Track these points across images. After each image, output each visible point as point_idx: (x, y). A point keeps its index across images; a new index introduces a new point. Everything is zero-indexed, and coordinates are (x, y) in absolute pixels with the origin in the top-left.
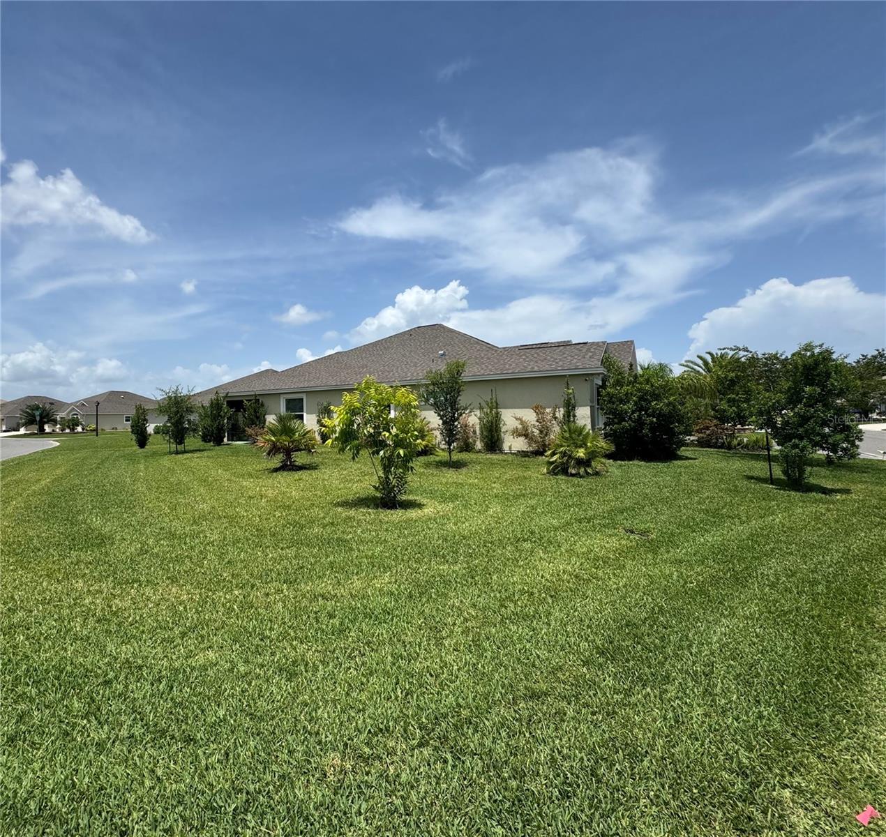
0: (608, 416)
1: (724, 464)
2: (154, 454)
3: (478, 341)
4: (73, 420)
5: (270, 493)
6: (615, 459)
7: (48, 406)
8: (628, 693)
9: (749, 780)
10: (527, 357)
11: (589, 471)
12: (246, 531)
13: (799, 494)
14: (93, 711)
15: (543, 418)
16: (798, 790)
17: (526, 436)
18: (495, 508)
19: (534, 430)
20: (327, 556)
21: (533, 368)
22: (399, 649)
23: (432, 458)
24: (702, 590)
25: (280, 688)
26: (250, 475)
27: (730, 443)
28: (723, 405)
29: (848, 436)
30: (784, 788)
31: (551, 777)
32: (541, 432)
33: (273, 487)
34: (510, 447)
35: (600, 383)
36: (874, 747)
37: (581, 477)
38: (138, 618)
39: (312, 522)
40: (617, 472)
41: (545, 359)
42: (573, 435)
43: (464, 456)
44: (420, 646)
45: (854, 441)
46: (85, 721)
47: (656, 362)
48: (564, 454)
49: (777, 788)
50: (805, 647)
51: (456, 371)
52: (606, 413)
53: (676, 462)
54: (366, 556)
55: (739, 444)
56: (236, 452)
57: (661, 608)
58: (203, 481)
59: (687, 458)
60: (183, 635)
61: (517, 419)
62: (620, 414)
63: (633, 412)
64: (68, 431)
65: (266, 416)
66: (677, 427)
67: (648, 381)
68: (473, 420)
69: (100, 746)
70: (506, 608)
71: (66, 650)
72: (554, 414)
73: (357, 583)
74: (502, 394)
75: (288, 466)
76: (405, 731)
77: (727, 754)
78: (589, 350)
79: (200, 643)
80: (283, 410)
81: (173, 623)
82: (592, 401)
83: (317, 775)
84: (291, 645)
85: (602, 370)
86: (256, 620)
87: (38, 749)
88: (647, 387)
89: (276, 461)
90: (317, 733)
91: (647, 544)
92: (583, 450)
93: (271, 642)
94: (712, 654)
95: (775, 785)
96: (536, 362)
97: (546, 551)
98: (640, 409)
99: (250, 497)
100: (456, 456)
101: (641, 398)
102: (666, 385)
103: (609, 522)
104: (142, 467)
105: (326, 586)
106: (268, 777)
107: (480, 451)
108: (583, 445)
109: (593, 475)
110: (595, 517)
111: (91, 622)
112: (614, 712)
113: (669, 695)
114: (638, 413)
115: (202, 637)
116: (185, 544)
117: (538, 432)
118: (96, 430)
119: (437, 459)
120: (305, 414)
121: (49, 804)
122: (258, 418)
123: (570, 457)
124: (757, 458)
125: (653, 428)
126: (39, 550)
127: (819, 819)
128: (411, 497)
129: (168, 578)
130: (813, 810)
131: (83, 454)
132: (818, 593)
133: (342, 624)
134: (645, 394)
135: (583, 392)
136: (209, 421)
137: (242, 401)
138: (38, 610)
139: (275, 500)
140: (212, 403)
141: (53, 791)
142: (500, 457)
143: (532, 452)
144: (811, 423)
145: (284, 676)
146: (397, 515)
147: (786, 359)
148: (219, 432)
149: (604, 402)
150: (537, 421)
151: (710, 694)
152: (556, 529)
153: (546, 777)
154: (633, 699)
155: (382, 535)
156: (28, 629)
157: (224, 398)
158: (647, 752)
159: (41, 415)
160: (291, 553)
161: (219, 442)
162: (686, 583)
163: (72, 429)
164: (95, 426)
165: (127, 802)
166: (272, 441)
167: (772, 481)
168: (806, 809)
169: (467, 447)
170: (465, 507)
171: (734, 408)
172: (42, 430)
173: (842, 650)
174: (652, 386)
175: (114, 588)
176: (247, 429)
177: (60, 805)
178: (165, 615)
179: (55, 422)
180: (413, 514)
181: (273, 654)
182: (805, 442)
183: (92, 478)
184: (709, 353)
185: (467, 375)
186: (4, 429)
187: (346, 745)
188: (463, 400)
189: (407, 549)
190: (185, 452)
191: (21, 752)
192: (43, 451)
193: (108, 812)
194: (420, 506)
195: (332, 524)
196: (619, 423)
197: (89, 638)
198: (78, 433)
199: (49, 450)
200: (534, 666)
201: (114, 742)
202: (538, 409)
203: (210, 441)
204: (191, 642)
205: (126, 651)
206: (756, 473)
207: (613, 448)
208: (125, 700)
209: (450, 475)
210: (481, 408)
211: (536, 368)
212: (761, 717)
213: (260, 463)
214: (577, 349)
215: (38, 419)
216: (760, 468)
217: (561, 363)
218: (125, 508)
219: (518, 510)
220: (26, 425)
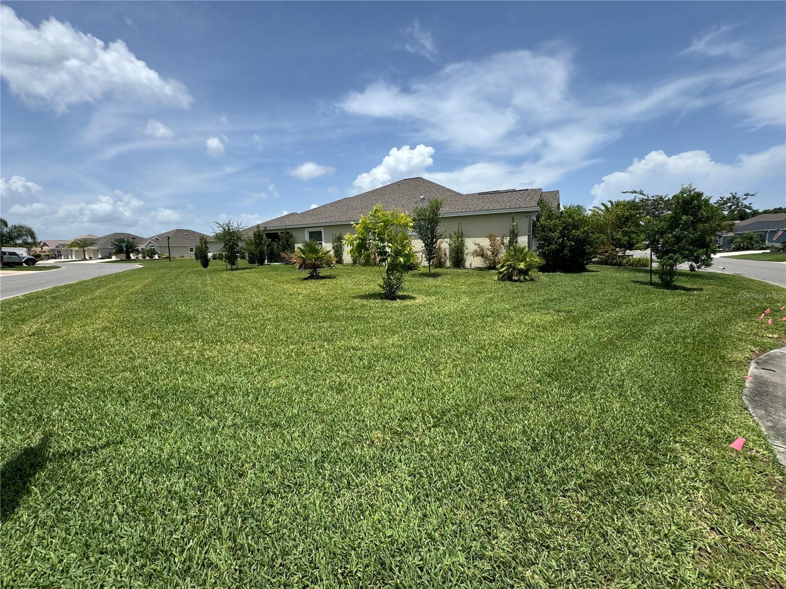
0: (540, 242)
1: (618, 274)
2: (215, 271)
3: (449, 190)
4: (151, 250)
5: (304, 292)
6: (543, 272)
7: (131, 240)
8: (570, 396)
9: (654, 439)
10: (485, 200)
11: (527, 278)
12: (292, 313)
13: (669, 291)
14: (204, 412)
15: (494, 243)
16: (686, 444)
17: (482, 256)
18: (465, 299)
19: (488, 252)
20: (352, 327)
21: (489, 207)
22: (412, 376)
23: (416, 272)
24: (611, 342)
25: (334, 398)
26: (288, 282)
27: (621, 262)
28: (619, 235)
29: (707, 251)
30: (676, 443)
31: (525, 440)
32: (493, 253)
33: (305, 288)
34: (471, 265)
35: (535, 219)
36: (731, 421)
37: (521, 282)
38: (225, 361)
39: (337, 308)
40: (546, 279)
41: (498, 201)
42: (517, 253)
43: (438, 270)
44: (425, 374)
45: (710, 254)
46: (200, 418)
47: (576, 205)
48: (510, 266)
49: (671, 443)
50: (682, 371)
51: (435, 208)
52: (539, 240)
53: (585, 273)
54: (380, 326)
55: (627, 263)
56: (275, 269)
57: (585, 353)
58: (255, 285)
59: (592, 271)
60: (259, 370)
61: (476, 244)
62: (549, 240)
63: (558, 238)
64: (147, 258)
65: (295, 245)
66: (589, 249)
67: (570, 216)
68: (445, 245)
69: (214, 430)
70: (481, 353)
71: (177, 380)
72: (502, 241)
73: (376, 341)
74: (466, 227)
75: (314, 276)
76: (423, 418)
77: (638, 426)
78: (529, 195)
79: (272, 375)
80: (307, 238)
81: (250, 364)
82: (529, 232)
83: (368, 443)
84: (336, 375)
85: (538, 209)
86: (309, 361)
87: (171, 433)
88: (570, 220)
89: (306, 273)
90: (363, 421)
91: (571, 318)
92: (523, 263)
93: (321, 373)
94: (622, 375)
95: (670, 441)
96: (491, 203)
97: (503, 322)
98: (563, 236)
99: (291, 295)
100: (433, 271)
101: (565, 228)
102: (583, 219)
103: (544, 306)
104: (208, 278)
105: (355, 342)
106: (334, 444)
107: (449, 268)
108: (524, 260)
109: (529, 281)
110: (534, 304)
111: (192, 364)
112: (562, 406)
113: (596, 397)
114: (562, 239)
115: (273, 371)
116: (250, 320)
117: (491, 253)
118: (169, 258)
119: (420, 272)
120: (323, 243)
121: (185, 461)
122: (289, 245)
123: (514, 268)
124: (640, 271)
125: (571, 250)
126: (144, 325)
127: (699, 458)
128: (405, 293)
129: (241, 339)
130: (694, 454)
131: (162, 271)
132: (688, 343)
133: (369, 363)
134: (568, 225)
135: (524, 225)
136: (252, 248)
137: (278, 233)
138: (151, 358)
139: (309, 296)
140: (255, 234)
141: (186, 454)
142: (464, 271)
143: (486, 268)
144: (684, 242)
145: (335, 391)
146: (398, 303)
147: (669, 200)
148: (261, 255)
149: (535, 231)
150: (491, 245)
151: (624, 396)
152: (508, 310)
153: (521, 440)
154: (573, 399)
155: (389, 314)
156: (147, 369)
157: (264, 231)
158: (586, 426)
159: (126, 246)
160: (326, 325)
161: (261, 263)
162: (600, 339)
163: (151, 257)
164: (168, 255)
165: (240, 458)
166: (301, 257)
167: (651, 283)
168: (690, 454)
169: (440, 265)
170: (444, 298)
171: (626, 237)
172: (128, 258)
173: (706, 373)
174: (573, 219)
175: (204, 345)
176: (281, 253)
177: (193, 461)
178: (244, 361)
179: (138, 252)
180: (408, 302)
181: (325, 380)
182: (677, 256)
183: (173, 284)
184: (610, 201)
185: (443, 212)
186: (100, 257)
187: (384, 426)
188: (439, 229)
189: (407, 322)
190: (238, 269)
191: (158, 434)
192: (132, 270)
193: (228, 464)
194: (413, 298)
195: (352, 308)
196: (548, 246)
197: (192, 372)
198: (155, 260)
199: (136, 270)
200: (505, 383)
201: (223, 428)
202: (491, 237)
203: (255, 263)
204: (266, 374)
205: (221, 379)
206: (640, 280)
207: (543, 262)
208: (226, 405)
209: (431, 281)
210: (451, 237)
211: (491, 208)
212: (657, 406)
213: (293, 275)
214: (521, 194)
215: (125, 249)
216: (644, 277)
217: (508, 204)
218: (201, 300)
219: (481, 300)
220: (116, 254)
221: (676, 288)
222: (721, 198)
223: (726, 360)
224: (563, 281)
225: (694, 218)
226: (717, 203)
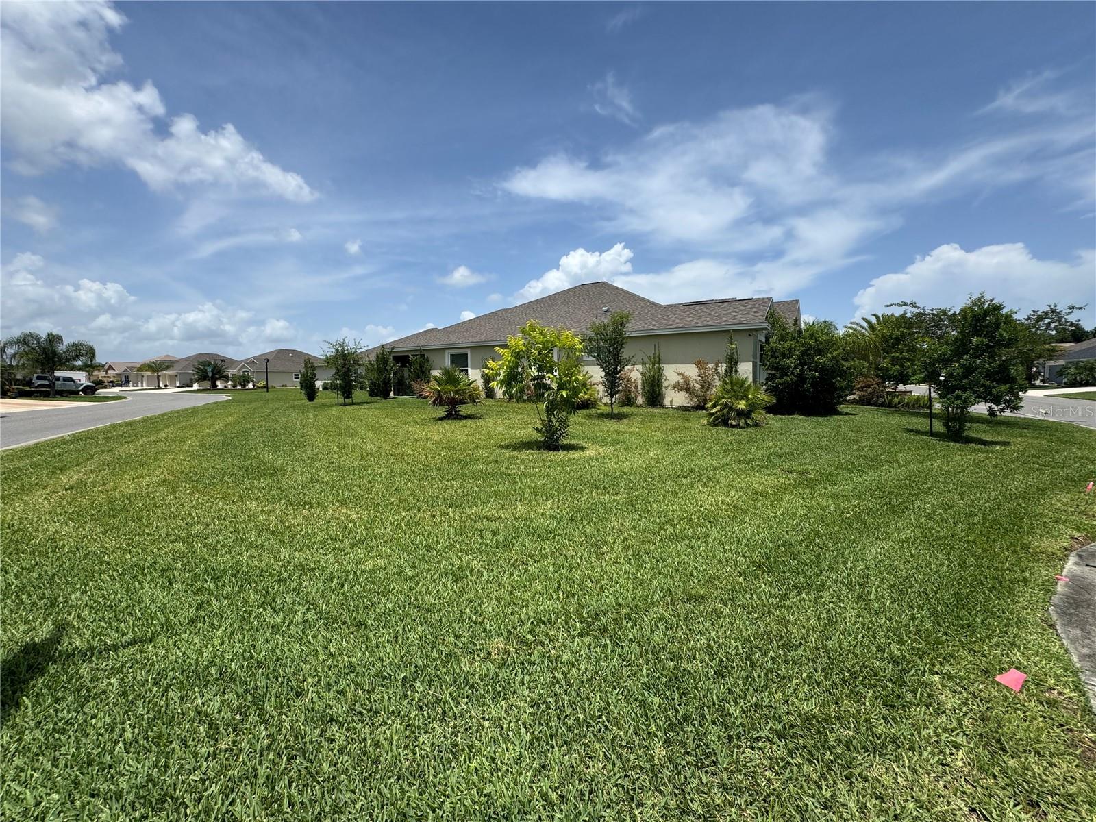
0: (770, 372)
1: (884, 419)
2: (324, 405)
3: (642, 299)
4: (244, 376)
5: (435, 437)
6: (775, 413)
7: (219, 363)
8: (783, 597)
9: (900, 667)
10: (691, 313)
11: (749, 422)
12: (412, 465)
13: (958, 445)
14: (269, 601)
15: (705, 373)
16: (949, 676)
17: (687, 390)
18: (656, 451)
19: (696, 385)
20: (491, 486)
21: (697, 323)
22: (562, 561)
23: (593, 411)
24: (858, 518)
25: (446, 588)
26: (416, 423)
27: (890, 402)
28: (885, 363)
29: (1012, 388)
30: (933, 675)
31: (707, 660)
32: (703, 386)
33: (438, 432)
34: (671, 402)
35: (764, 340)
36: (1024, 644)
37: (741, 428)
38: (310, 532)
39: (476, 460)
40: (778, 425)
41: (710, 314)
42: (735, 388)
43: (626, 410)
44: (581, 559)
45: (1018, 393)
46: (261, 610)
47: (822, 320)
48: (725, 405)
49: (927, 674)
50: (959, 565)
51: (620, 323)
52: (768, 368)
53: (835, 417)
54: (529, 487)
55: (899, 403)
56: (402, 404)
57: (817, 533)
58: (371, 427)
59: (847, 414)
60: (353, 546)
61: (678, 374)
62: (783, 368)
63: (796, 367)
64: (239, 387)
65: (431, 371)
66: (840, 383)
67: (812, 336)
68: (635, 374)
69: (275, 628)
70: (665, 530)
71: (242, 555)
72: (716, 370)
73: (520, 509)
74: (664, 350)
75: (452, 416)
76: (567, 623)
77: (879, 646)
78: (754, 306)
79: (369, 552)
80: (448, 363)
81: (343, 536)
82: (754, 357)
83: (482, 655)
84: (457, 556)
85: (766, 325)
86: (423, 535)
87: (217, 630)
88: (811, 342)
89: (441, 411)
90: (482, 623)
91: (805, 482)
92: (744, 402)
93: (437, 553)
94: (868, 569)
95: (925, 672)
96: (700, 317)
97: (705, 485)
98: (803, 364)
99: (416, 440)
100: (617, 410)
101: (804, 353)
102: (830, 341)
103: (767, 465)
104: (311, 415)
105: (491, 510)
106: (435, 655)
107: (641, 406)
108: (745, 397)
109: (753, 426)
110: (754, 460)
111: (265, 535)
112: (769, 612)
113: (823, 600)
114: (800, 368)
115: (372, 548)
116: (354, 475)
117: (699, 386)
118: (266, 387)
119: (599, 411)
120: (469, 369)
121: (229, 670)
122: (423, 373)
123: (731, 408)
124: (918, 415)
125: (814, 384)
126: (214, 478)
127: (967, 699)
128: (573, 442)
129: (338, 501)
130: (961, 693)
131: (254, 405)
132: (975, 523)
133: (505, 539)
134: (809, 349)
135: (746, 347)
136: (374, 375)
137: (408, 356)
138: (214, 524)
139: (440, 442)
140: (378, 356)
141: (232, 661)
142: (662, 411)
143: (693, 407)
144: (976, 375)
145: (450, 579)
146: (559, 456)
147: (955, 314)
148: (386, 386)
149: (767, 357)
150: (699, 376)
151: (864, 600)
152: (715, 469)
153: (702, 661)
154: (788, 603)
155: (546, 471)
156: (206, 539)
157: (390, 352)
158: (801, 643)
159: (213, 371)
160: (456, 484)
161: (385, 395)
162: (843, 513)
163: (244, 386)
164: (265, 383)
165: (302, 670)
166: (437, 390)
167: (931, 433)
168: (955, 691)
169: (629, 401)
170: (626, 450)
171: (897, 366)
172: (214, 386)
173: (996, 569)
174: (816, 340)
175: (287, 509)
176: (412, 383)
177: (239, 671)
178: (335, 530)
179: (226, 378)
180: (575, 455)
181: (439, 562)
182: (968, 393)
183: (263, 423)
184: (875, 315)
185: (631, 328)
186: (178, 385)
187: (509, 632)
188: (625, 353)
189: (568, 482)
190: (353, 404)
191: (201, 631)
192: (215, 403)
193: (284, 677)
194: (582, 449)
195: (496, 461)
196: (781, 377)
197: (263, 546)
198: (249, 389)
199: (220, 403)
200: (692, 575)
201: (288, 626)
202: (701, 364)
203: (377, 396)
204: (361, 551)
205: (299, 556)
206: (916, 427)
207: (774, 400)
208: (299, 594)
209: (612, 425)
210: (643, 363)
211: (700, 324)
212: (913, 618)
213: (425, 413)
214: (743, 305)
215: (210, 375)
216: (920, 423)
217: (725, 319)
218: (296, 446)
219: (678, 453)
220: (199, 380)
221: (969, 440)
222: (1034, 312)
223: (1031, 551)
224: (802, 426)
225: (990, 341)
226: (1028, 319)
